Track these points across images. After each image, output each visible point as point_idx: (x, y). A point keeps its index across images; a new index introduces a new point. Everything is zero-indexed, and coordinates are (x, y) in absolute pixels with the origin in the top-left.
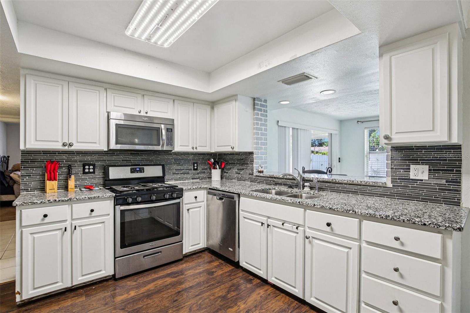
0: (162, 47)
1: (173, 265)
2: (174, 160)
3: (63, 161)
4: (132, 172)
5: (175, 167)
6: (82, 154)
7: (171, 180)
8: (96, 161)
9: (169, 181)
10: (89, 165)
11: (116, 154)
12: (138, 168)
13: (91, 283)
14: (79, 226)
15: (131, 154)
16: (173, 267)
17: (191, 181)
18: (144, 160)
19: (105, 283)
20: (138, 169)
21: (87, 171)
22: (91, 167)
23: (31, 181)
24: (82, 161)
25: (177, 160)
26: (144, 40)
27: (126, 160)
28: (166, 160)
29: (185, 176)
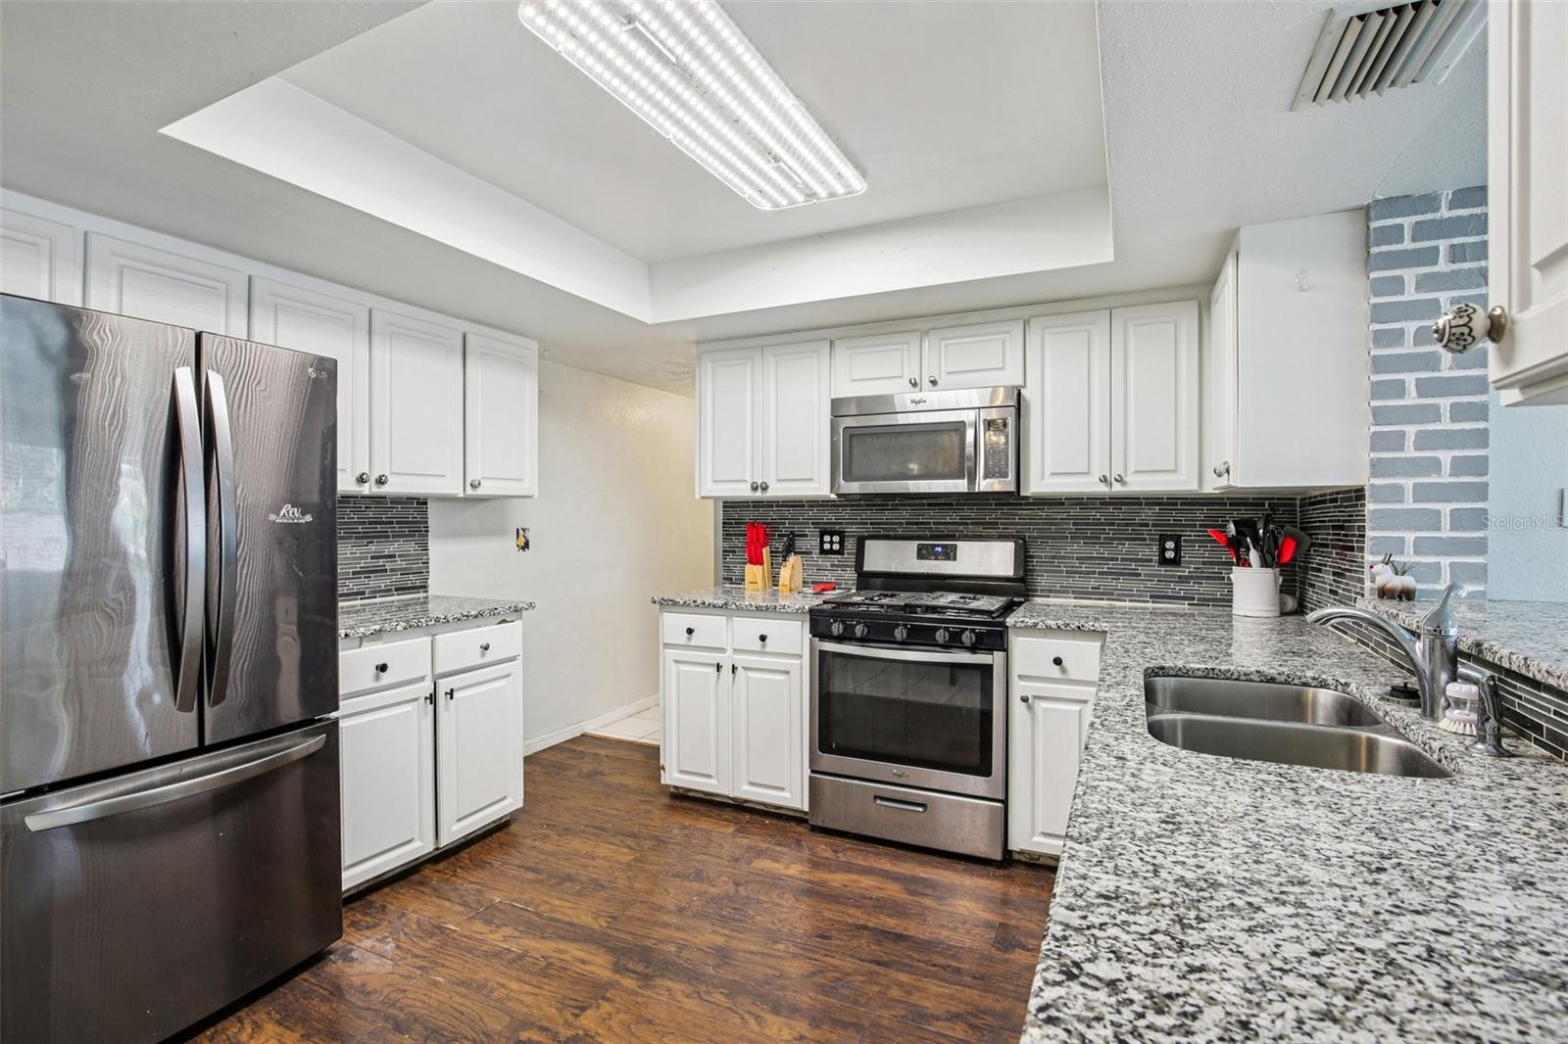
0: (854, 195)
1: (961, 866)
2: (1074, 524)
3: (785, 523)
4: (920, 556)
5: (1076, 548)
6: (819, 506)
7: (1062, 592)
8: (846, 524)
9: (1054, 597)
10: (832, 534)
11: (892, 505)
12: (938, 546)
13: (777, 811)
14: (745, 668)
15: (929, 505)
16: (955, 870)
17: (1150, 605)
18: (968, 524)
19: (793, 824)
20: (940, 549)
21: (827, 546)
22: (836, 538)
23: (737, 563)
24: (819, 523)
25: (1088, 524)
26: (805, 202)
27: (916, 524)
28: (1043, 524)
29: (1121, 583)
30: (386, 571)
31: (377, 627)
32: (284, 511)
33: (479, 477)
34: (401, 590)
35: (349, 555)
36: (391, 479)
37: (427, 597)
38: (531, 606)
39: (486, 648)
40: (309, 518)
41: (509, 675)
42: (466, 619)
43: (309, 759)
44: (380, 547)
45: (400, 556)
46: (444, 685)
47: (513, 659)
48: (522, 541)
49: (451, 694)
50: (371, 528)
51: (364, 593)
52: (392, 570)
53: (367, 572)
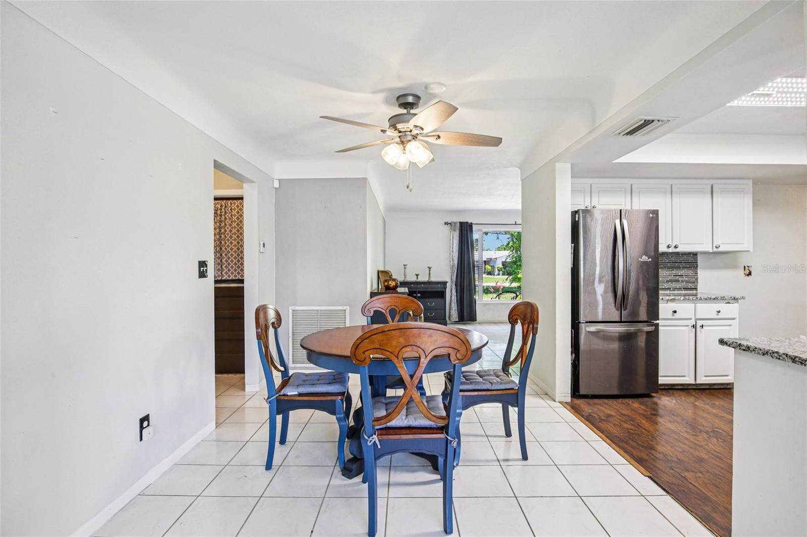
30: (679, 281)
31: (673, 297)
32: (643, 258)
33: (720, 244)
34: (685, 289)
35: (663, 274)
36: (680, 246)
37: (697, 293)
38: (743, 298)
39: (719, 312)
40: (650, 260)
41: (731, 325)
42: (709, 299)
43: (648, 333)
44: (677, 272)
45: (685, 276)
46: (699, 323)
47: (734, 319)
48: (747, 272)
49: (702, 326)
50: (673, 265)
51: (670, 289)
52: (682, 281)
53: (671, 281)
